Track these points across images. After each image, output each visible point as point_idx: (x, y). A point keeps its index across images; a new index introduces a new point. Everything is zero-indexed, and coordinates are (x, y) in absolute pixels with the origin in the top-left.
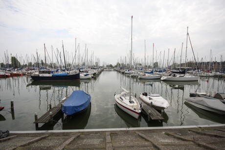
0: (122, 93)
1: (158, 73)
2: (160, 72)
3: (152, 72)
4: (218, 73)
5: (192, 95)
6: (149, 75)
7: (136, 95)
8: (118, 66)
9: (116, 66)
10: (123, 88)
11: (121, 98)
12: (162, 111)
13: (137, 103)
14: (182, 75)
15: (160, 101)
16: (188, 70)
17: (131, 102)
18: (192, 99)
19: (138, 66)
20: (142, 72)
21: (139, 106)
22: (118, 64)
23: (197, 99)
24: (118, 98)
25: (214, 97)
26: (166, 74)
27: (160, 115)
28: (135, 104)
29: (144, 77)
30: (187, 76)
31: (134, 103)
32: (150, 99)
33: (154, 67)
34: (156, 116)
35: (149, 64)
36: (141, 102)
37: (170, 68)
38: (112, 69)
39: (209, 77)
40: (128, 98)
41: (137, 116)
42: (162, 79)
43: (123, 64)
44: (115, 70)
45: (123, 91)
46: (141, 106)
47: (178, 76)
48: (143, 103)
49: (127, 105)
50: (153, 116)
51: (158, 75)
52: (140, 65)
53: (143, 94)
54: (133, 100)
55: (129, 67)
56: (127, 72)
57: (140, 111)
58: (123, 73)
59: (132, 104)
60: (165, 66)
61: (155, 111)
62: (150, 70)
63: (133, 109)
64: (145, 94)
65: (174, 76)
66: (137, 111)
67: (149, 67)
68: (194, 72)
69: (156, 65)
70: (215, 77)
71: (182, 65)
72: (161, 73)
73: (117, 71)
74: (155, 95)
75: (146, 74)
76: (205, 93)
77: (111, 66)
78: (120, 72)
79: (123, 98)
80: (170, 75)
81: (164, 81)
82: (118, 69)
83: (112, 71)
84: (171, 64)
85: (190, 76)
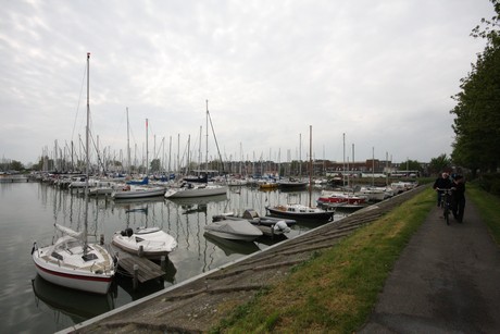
0: (60, 241)
1: (159, 182)
2: (163, 180)
3: (145, 182)
4: (251, 180)
5: (216, 219)
6: (138, 188)
7: (102, 239)
8: (45, 166)
9: (37, 168)
10: (62, 228)
11: (55, 255)
12: (163, 258)
13: (105, 256)
14: (203, 185)
15: (157, 240)
16: (213, 175)
17: (85, 258)
18: (215, 225)
19: (111, 167)
20: (122, 182)
21: (111, 261)
22: (46, 163)
23: (223, 223)
24: (45, 258)
25: (243, 217)
26: (176, 185)
27: (159, 267)
28: (101, 259)
29: (125, 194)
30: (211, 187)
31: (96, 257)
32: (138, 240)
33: (152, 171)
34: (152, 271)
35: (140, 164)
36: (115, 251)
37: (183, 171)
38: (22, 177)
39: (240, 186)
40: (79, 249)
41: (103, 288)
42: (167, 195)
43: (62, 162)
44: (31, 179)
45: (63, 233)
46: (115, 261)
47: (196, 186)
48: (121, 253)
49: (75, 267)
50: (143, 274)
51: (158, 188)
52: (118, 164)
53: (123, 234)
54: (95, 252)
55: (84, 170)
56: (78, 183)
57: (112, 273)
58: (64, 187)
59: (90, 263)
60: (174, 168)
61: (148, 264)
62: (140, 177)
63: (93, 274)
64: (128, 233)
65: (190, 187)
66: (104, 275)
67: (141, 170)
68: (222, 179)
69: (156, 164)
70: (248, 185)
71: (203, 166)
72: (166, 183)
73: (41, 181)
74: (149, 230)
75: (132, 187)
76: (231, 213)
77: (17, 167)
78: (51, 184)
79: (62, 253)
80: (182, 186)
81: (171, 198)
82: (46, 174)
83: (18, 181)
84: (184, 164)
85: (215, 187)
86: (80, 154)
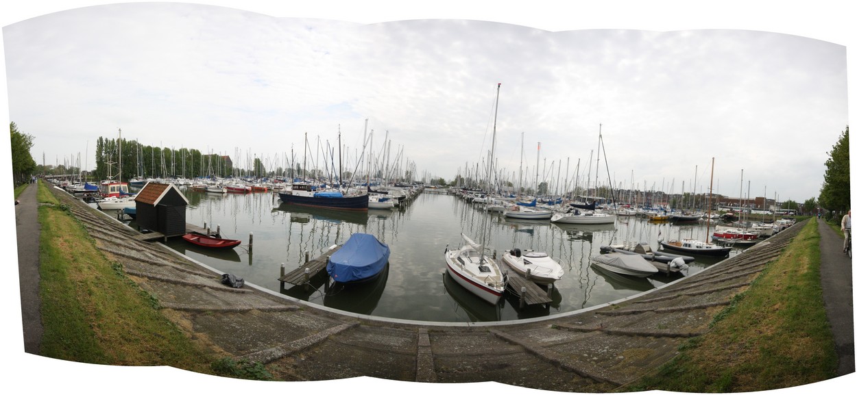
0: (464, 248)
1: (546, 206)
2: (550, 203)
3: (533, 204)
4: (641, 211)
5: (604, 251)
6: (527, 209)
7: (495, 254)
8: (459, 182)
9: (454, 184)
10: (466, 238)
11: (459, 259)
12: (550, 286)
13: (497, 271)
14: (590, 212)
15: (545, 266)
16: (600, 202)
17: (482, 269)
18: (604, 257)
19: (505, 188)
20: (512, 202)
21: (502, 278)
22: (459, 180)
23: (612, 256)
24: (453, 259)
25: (635, 251)
26: (562, 209)
27: (546, 294)
28: (493, 274)
29: (515, 214)
30: (598, 215)
31: (489, 271)
32: (526, 262)
33: (540, 193)
34: (537, 296)
35: (529, 186)
36: (505, 269)
37: (569, 196)
38: (444, 190)
39: (628, 216)
40: (476, 259)
41: (494, 299)
42: (553, 219)
43: (469, 180)
44: (449, 193)
45: (467, 243)
46: (505, 279)
47: (583, 213)
48: (510, 271)
49: (473, 275)
50: (529, 297)
51: (545, 211)
52: (510, 185)
53: (512, 253)
54: (489, 265)
55: (483, 189)
56: (479, 199)
57: (502, 289)
58: (469, 201)
59: (485, 275)
60: (561, 192)
61: (534, 288)
62: (528, 199)
63: (486, 285)
64: (517, 253)
65: (577, 213)
66: (495, 289)
67: (529, 192)
68: (609, 207)
69: (543, 187)
70: (637, 215)
71: (590, 192)
72: (552, 207)
73: (454, 194)
74: (536, 254)
75: (521, 207)
76: (622, 246)
77: (441, 182)
78: (461, 198)
79: (464, 259)
80: (569, 212)
81: (557, 223)
82: (458, 190)
83: (442, 193)
84: (571, 189)
85: (602, 215)
86: (482, 175)
